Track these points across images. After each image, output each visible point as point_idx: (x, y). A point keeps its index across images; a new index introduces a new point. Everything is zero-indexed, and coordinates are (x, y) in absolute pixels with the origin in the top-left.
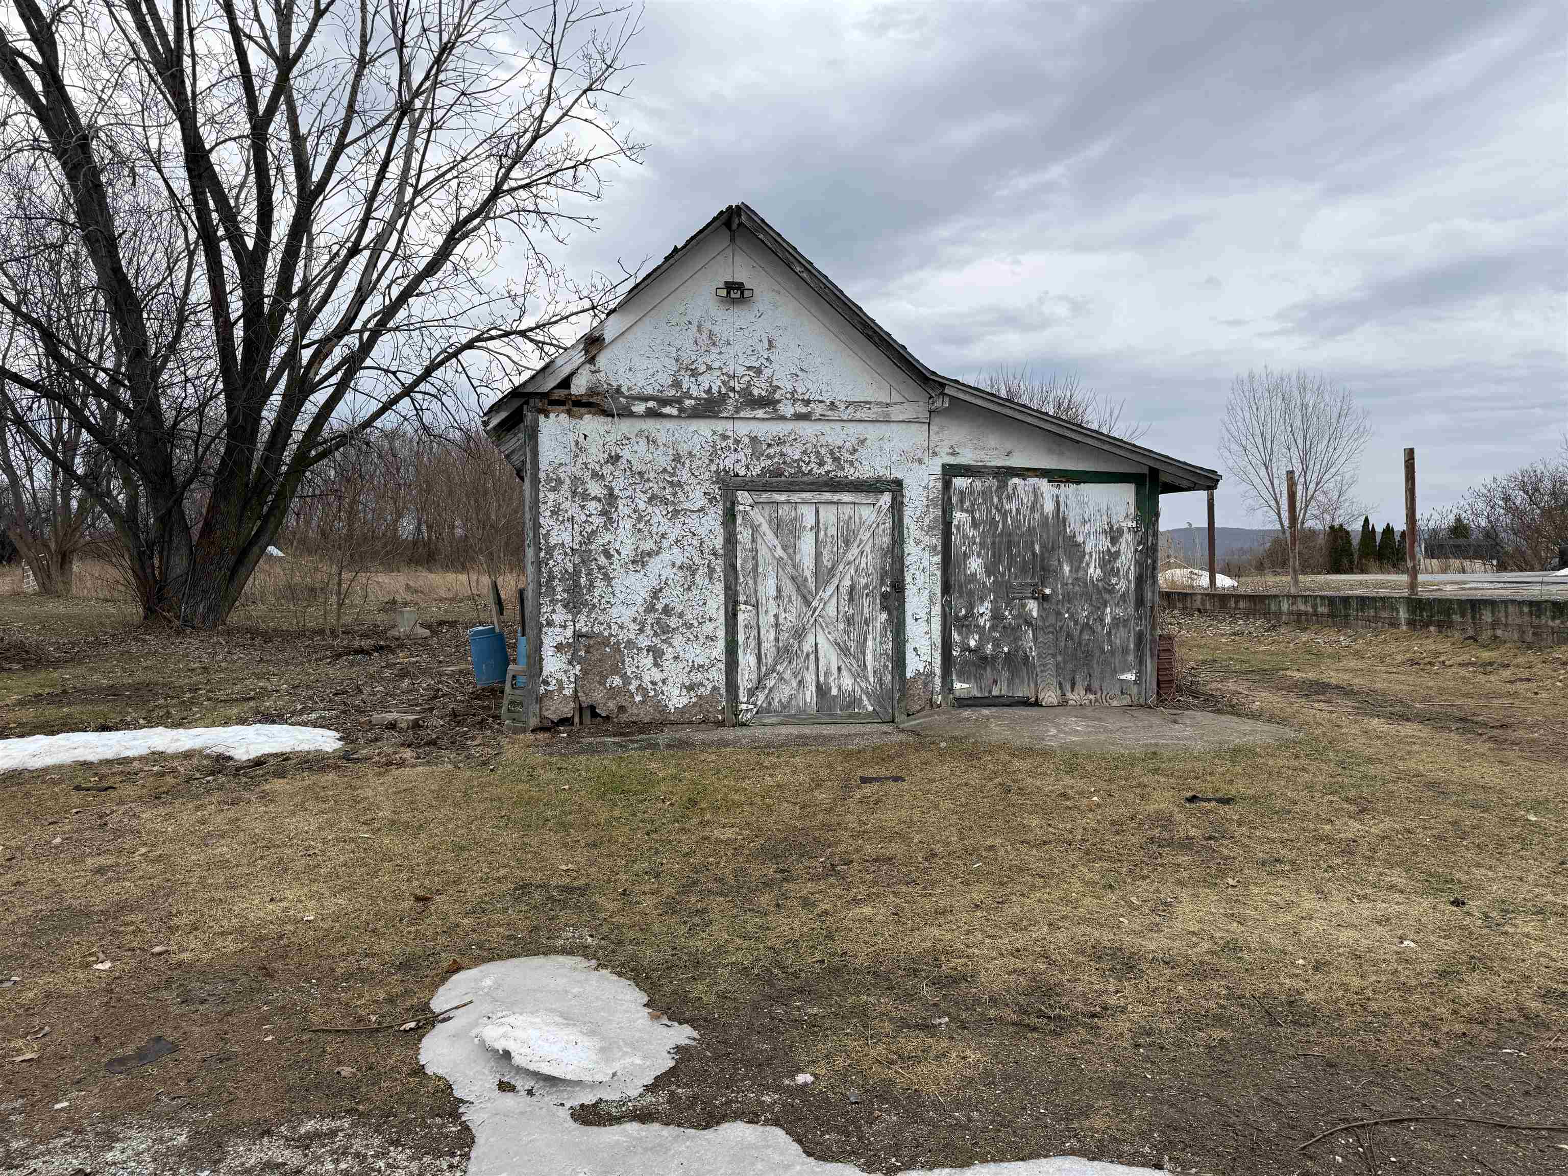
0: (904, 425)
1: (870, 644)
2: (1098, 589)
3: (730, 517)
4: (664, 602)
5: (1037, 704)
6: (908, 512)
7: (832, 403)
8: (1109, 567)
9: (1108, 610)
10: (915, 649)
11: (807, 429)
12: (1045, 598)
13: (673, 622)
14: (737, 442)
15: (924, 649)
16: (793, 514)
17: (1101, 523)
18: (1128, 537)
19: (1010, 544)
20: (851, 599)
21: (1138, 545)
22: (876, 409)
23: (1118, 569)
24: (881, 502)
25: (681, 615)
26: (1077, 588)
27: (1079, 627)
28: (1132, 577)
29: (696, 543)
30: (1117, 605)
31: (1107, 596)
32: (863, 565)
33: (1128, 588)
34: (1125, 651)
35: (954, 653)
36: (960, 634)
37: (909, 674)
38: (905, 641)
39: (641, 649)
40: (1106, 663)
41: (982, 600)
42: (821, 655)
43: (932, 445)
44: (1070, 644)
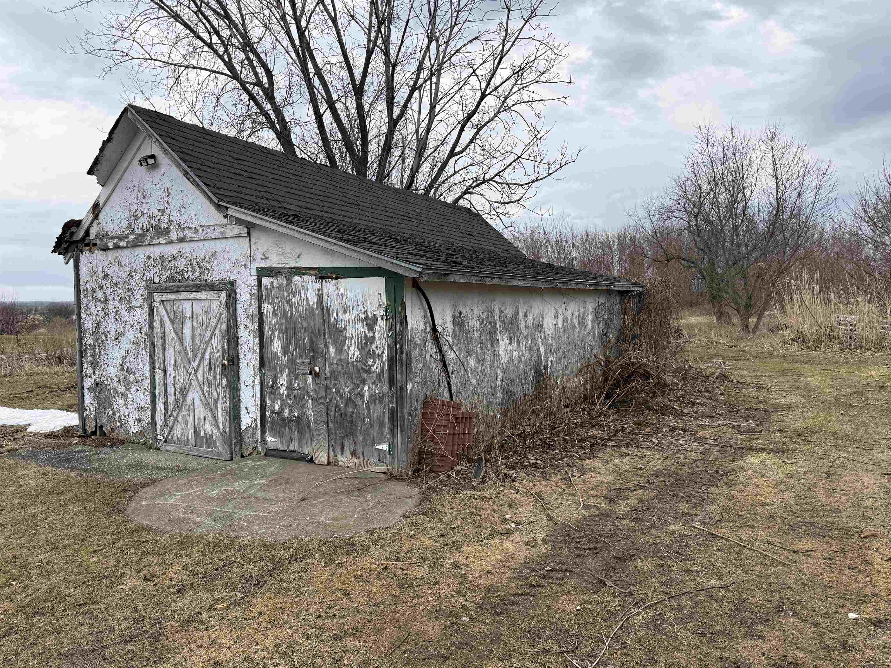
0: (236, 240)
1: (220, 401)
2: (357, 369)
3: (151, 311)
4: (128, 365)
5: (311, 461)
6: (239, 306)
7: (195, 229)
8: (366, 350)
9: (366, 388)
10: (246, 408)
11: (186, 248)
12: (317, 375)
13: (131, 378)
14: (155, 260)
15: (252, 409)
16: (180, 308)
17: (358, 312)
18: (381, 324)
19: (295, 330)
20: (210, 369)
21: (389, 331)
22: (218, 230)
23: (374, 352)
24: (221, 298)
25: (134, 374)
26: (340, 368)
27: (344, 400)
28: (385, 359)
29: (139, 327)
30: (373, 383)
31: (365, 376)
32: (216, 344)
33: (382, 369)
34: (381, 424)
35: (267, 413)
36: (270, 399)
37: (243, 427)
38: (240, 401)
39: (119, 394)
40: (366, 433)
41: (281, 372)
42: (196, 407)
43: (252, 253)
44: (338, 413)
